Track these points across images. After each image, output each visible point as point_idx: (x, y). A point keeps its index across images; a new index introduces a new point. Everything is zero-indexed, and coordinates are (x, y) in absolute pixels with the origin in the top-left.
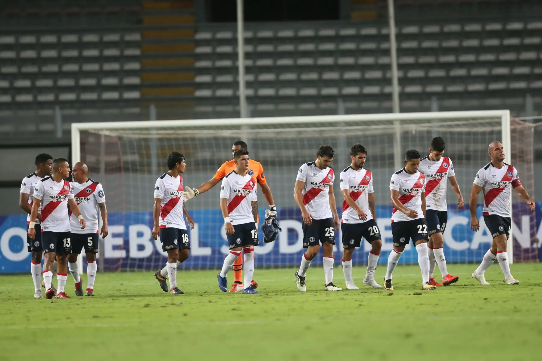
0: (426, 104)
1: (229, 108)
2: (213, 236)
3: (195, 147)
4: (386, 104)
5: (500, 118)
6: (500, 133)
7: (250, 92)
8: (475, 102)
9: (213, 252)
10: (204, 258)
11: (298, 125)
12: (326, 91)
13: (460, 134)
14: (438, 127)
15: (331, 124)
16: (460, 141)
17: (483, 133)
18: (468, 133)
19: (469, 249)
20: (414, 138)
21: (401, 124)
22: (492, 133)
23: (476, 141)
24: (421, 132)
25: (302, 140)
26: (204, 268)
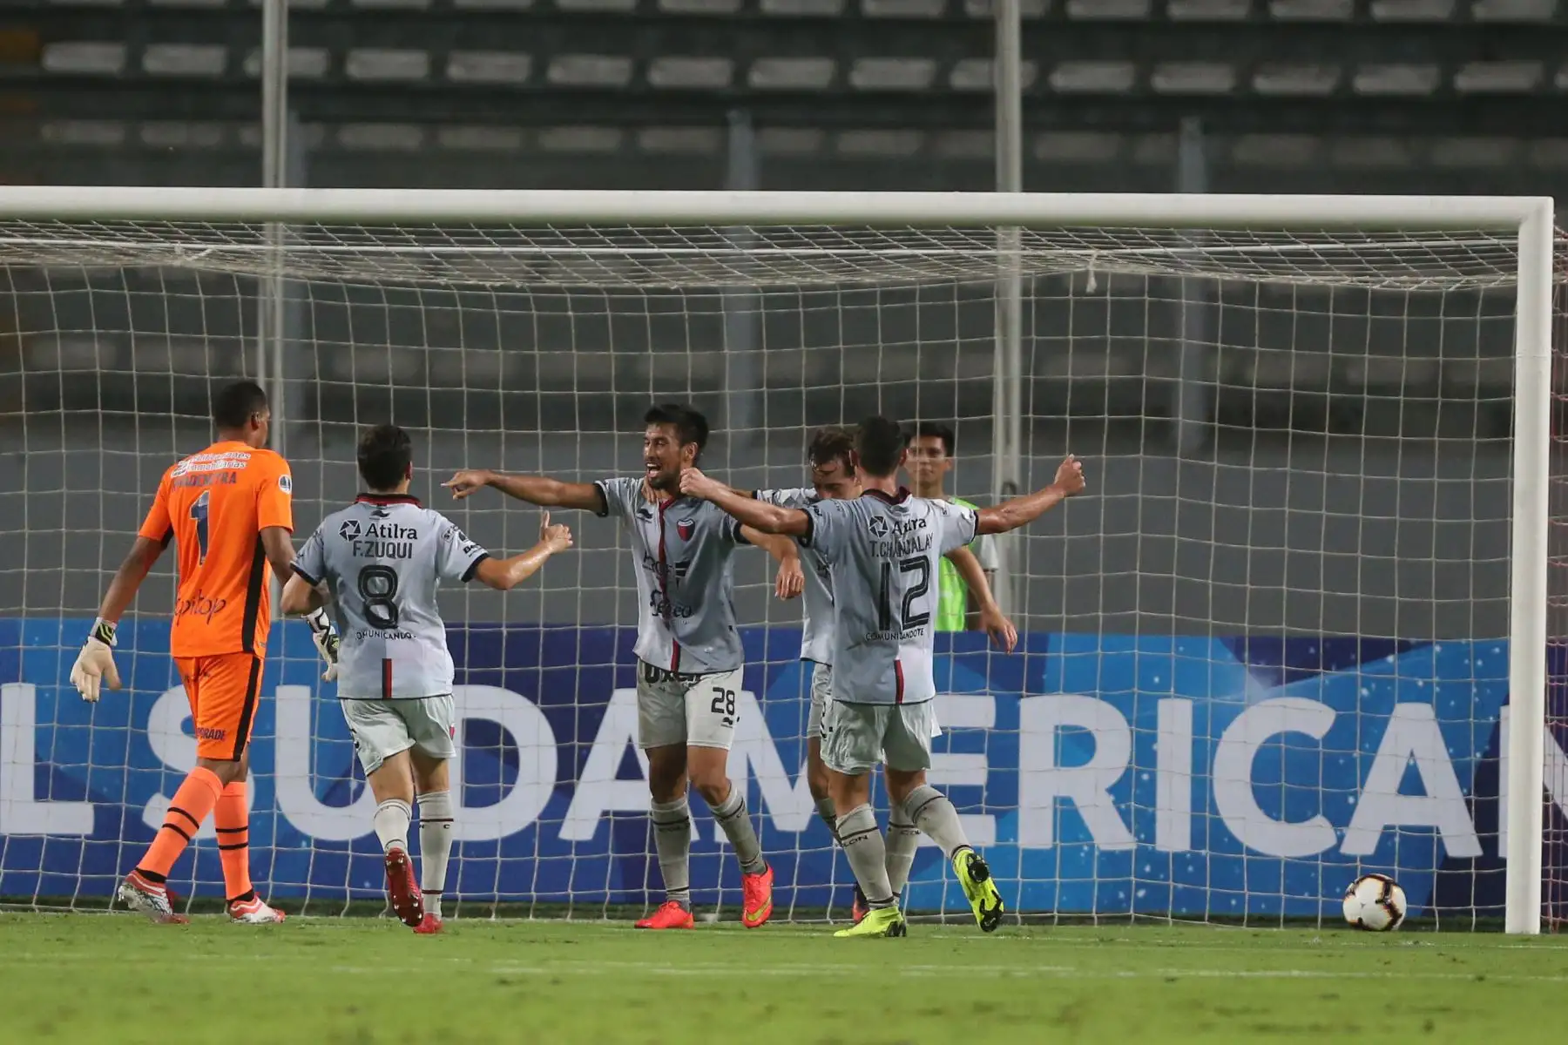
0: (1149, 150)
1: (208, 136)
2: (110, 749)
3: (36, 317)
4: (958, 145)
5: (1510, 231)
6: (1505, 302)
7: (312, 62)
8: (1385, 152)
9: (105, 822)
10: (62, 849)
11: (535, 229)
12: (670, 72)
13: (1314, 298)
14: (1207, 264)
15: (696, 230)
16: (1312, 336)
17: (1424, 303)
18: (1353, 299)
19: (1333, 854)
20: (1091, 311)
21: (1027, 242)
22: (1463, 301)
23: (1386, 341)
24: (1124, 285)
25: (550, 301)
26: (55, 897)
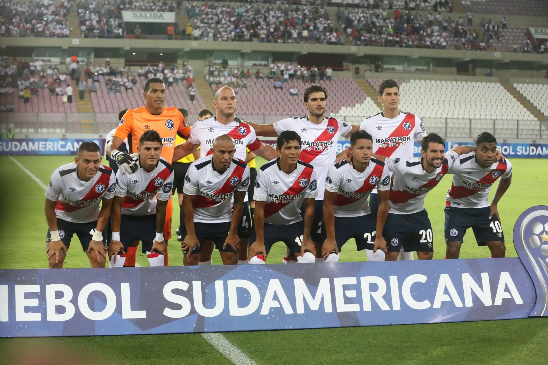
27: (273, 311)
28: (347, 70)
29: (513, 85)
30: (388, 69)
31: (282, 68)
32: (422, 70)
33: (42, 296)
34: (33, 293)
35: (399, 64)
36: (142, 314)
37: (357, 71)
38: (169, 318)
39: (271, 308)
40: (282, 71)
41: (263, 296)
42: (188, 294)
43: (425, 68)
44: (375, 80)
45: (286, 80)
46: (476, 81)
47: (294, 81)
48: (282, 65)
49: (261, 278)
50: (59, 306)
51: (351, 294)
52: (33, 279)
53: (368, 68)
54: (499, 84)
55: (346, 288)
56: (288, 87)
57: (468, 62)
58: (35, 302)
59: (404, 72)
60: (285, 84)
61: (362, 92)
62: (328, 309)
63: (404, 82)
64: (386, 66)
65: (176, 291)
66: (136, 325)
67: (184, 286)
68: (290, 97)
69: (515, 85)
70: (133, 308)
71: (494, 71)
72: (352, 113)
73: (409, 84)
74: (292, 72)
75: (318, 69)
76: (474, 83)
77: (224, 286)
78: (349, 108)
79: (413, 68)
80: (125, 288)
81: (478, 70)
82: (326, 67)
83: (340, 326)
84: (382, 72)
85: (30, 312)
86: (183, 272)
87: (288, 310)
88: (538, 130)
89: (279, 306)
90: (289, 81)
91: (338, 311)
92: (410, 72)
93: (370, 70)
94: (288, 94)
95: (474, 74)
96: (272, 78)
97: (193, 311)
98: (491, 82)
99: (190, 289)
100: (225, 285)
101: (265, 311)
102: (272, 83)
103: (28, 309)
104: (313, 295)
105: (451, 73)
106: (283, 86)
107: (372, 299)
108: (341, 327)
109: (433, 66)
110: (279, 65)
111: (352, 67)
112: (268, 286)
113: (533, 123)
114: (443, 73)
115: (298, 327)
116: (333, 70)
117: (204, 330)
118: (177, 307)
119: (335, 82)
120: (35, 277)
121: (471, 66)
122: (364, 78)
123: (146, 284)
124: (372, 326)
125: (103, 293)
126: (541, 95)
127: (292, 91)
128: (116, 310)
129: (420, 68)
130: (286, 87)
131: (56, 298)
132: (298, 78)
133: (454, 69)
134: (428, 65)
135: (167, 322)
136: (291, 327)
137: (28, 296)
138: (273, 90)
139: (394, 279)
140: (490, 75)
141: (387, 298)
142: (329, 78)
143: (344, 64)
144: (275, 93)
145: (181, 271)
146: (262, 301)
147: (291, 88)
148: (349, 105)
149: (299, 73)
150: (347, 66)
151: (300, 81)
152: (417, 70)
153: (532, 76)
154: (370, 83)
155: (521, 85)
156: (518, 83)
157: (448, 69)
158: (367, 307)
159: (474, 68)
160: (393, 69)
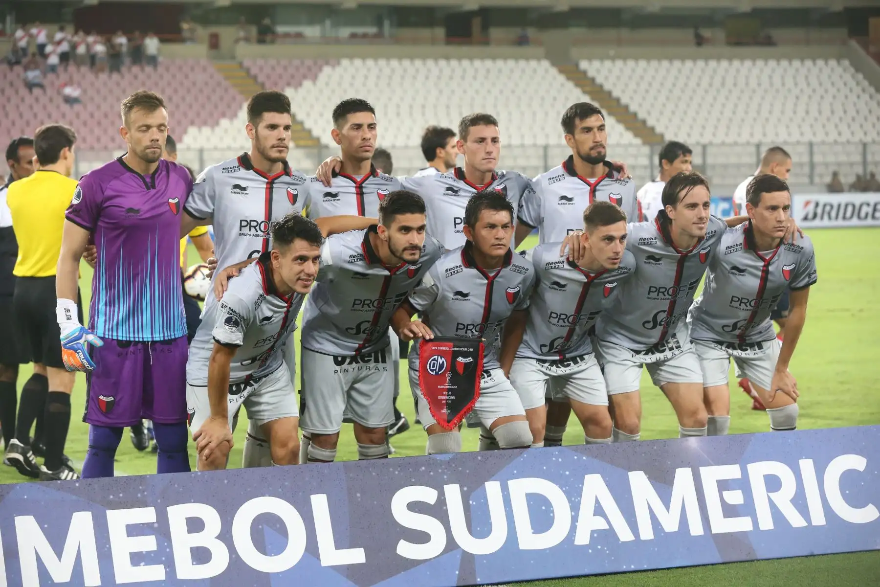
27: (598, 536)
28: (192, 40)
29: (577, 65)
30: (287, 35)
31: (42, 38)
32: (365, 36)
33: (161, 530)
34: (143, 524)
35: (311, 22)
36: (357, 556)
37: (214, 43)
38: (407, 559)
39: (593, 532)
40: (42, 47)
41: (575, 508)
42: (439, 511)
43: (372, 30)
44: (260, 62)
45: (53, 69)
46: (494, 58)
47: (72, 68)
48: (39, 33)
49: (567, 473)
50: (198, 548)
51: (735, 497)
52: (139, 495)
53: (242, 34)
54: (545, 64)
55: (723, 485)
56: (57, 83)
57: (471, 14)
58: (148, 543)
59: (325, 40)
60: (51, 76)
61: (233, 91)
62: (696, 529)
63: (327, 63)
64: (281, 29)
65: (416, 507)
66: (347, 577)
67: (428, 495)
68: (65, 107)
69: (584, 65)
70: (339, 545)
71: (531, 32)
72: (215, 141)
73: (339, 70)
74: (65, 47)
75: (129, 40)
76: (489, 63)
77: (502, 492)
78: (206, 130)
79: (345, 32)
80: (320, 503)
81: (495, 33)
82: (145, 33)
83: (720, 561)
84: (273, 42)
85: (142, 564)
86: (423, 468)
87: (625, 534)
88: (645, 167)
89: (607, 527)
90: (60, 69)
91: (714, 531)
92: (337, 41)
93: (247, 40)
94: (60, 100)
95: (485, 41)
96: (18, 63)
97: (451, 544)
98: (527, 58)
99: (441, 500)
100: (505, 489)
101: (582, 538)
102: (18, 76)
103: (137, 559)
104: (667, 503)
105: (433, 41)
106: (46, 82)
107: (772, 505)
108: (723, 563)
109: (391, 25)
110: (34, 31)
111: (203, 32)
112: (582, 487)
113: (632, 150)
114: (415, 41)
115: (645, 567)
116: (163, 41)
117: (475, 579)
118: (422, 538)
119: (167, 69)
120: (144, 492)
121: (476, 23)
122: (233, 57)
123: (358, 495)
124: (777, 559)
125: (279, 517)
126: (644, 86)
127: (68, 91)
128: (306, 550)
129: (360, 30)
130: (52, 84)
131: (190, 532)
132: (80, 62)
133: (440, 32)
134: (379, 23)
135: (406, 569)
136: (633, 567)
137: (134, 530)
138: (23, 91)
139: (807, 466)
140: (522, 41)
141: (800, 502)
142: (153, 60)
143: (185, 26)
144: (29, 99)
145: (421, 467)
146: (575, 519)
147: (65, 85)
148: (205, 123)
149: (81, 50)
150: (192, 31)
151: (84, 69)
152: (353, 36)
153: (619, 43)
154: (248, 71)
155: (596, 64)
156: (590, 59)
157: (425, 32)
158: (766, 523)
159: (485, 27)
160: (299, 35)
